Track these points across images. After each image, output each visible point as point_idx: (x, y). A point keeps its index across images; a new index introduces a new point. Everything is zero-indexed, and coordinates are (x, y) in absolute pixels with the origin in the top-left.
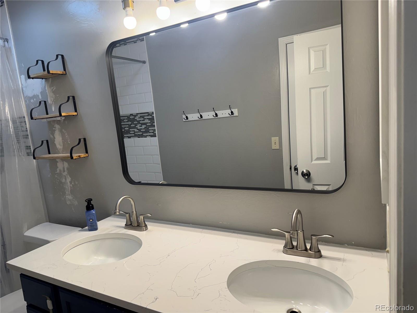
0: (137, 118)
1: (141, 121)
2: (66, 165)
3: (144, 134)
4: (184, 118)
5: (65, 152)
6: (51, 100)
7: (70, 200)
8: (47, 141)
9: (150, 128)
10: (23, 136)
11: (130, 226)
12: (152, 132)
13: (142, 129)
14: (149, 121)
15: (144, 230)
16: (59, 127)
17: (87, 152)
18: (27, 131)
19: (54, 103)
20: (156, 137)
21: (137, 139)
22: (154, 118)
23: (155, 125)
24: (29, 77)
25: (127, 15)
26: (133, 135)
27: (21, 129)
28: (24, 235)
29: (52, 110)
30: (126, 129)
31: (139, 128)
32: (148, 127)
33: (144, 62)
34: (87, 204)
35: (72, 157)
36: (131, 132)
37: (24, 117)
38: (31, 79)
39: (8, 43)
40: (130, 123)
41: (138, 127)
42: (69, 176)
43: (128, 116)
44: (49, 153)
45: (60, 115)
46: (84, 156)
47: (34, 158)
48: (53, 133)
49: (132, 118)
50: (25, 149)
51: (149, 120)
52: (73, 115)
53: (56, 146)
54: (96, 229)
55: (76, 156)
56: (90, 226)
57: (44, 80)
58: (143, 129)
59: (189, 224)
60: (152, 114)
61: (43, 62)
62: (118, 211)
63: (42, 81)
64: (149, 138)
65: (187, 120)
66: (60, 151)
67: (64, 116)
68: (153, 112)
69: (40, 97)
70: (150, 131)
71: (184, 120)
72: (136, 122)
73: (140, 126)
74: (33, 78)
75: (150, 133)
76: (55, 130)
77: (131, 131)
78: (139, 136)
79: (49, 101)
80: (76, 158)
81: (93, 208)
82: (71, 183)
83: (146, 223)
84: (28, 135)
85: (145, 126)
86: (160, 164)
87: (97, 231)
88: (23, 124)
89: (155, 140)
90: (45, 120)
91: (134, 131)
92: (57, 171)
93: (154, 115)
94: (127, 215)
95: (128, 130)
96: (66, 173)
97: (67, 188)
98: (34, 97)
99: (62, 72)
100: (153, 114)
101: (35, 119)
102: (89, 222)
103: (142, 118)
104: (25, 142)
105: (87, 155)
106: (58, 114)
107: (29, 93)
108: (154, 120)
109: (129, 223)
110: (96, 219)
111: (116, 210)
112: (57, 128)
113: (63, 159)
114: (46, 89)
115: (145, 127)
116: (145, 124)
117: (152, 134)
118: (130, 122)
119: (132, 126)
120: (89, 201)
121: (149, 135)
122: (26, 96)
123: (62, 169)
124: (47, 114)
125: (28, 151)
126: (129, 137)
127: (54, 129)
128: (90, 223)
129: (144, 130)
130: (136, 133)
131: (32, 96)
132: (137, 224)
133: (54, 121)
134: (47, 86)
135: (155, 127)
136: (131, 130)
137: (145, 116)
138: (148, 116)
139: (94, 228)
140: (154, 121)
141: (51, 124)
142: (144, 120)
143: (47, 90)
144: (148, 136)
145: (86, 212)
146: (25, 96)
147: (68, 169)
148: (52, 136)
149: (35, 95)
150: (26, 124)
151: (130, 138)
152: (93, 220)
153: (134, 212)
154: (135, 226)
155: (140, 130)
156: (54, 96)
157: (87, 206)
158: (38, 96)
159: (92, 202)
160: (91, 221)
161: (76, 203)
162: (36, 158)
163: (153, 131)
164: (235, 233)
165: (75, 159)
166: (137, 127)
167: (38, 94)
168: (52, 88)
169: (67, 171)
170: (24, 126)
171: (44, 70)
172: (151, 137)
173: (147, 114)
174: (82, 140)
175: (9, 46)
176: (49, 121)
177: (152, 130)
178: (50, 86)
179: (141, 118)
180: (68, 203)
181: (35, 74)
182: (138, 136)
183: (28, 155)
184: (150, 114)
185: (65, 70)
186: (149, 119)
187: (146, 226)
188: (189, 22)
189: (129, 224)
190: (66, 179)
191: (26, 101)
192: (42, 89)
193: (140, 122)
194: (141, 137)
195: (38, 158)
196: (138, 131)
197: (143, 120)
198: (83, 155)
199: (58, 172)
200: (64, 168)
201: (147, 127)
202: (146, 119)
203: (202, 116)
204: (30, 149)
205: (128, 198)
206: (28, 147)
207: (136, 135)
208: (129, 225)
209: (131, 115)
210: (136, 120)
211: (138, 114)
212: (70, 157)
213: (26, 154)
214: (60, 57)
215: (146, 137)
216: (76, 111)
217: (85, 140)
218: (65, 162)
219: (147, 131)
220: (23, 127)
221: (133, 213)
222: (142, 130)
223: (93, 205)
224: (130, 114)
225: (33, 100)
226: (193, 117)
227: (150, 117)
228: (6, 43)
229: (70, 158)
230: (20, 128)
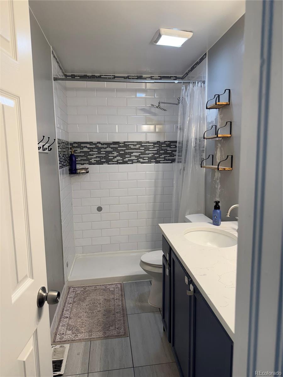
2: (219, 175)
8: (213, 155)
18: (204, 147)
24: (207, 108)
28: (185, 217)
35: (218, 169)
42: (219, 184)
44: (213, 165)
45: (217, 136)
46: (228, 169)
47: (201, 167)
48: (216, 150)
52: (228, 137)
53: (216, 159)
57: (217, 109)
61: (219, 96)
67: (221, 137)
69: (214, 123)
74: (209, 109)
76: (218, 148)
79: (218, 126)
80: (221, 170)
81: (219, 209)
82: (220, 188)
84: (204, 150)
87: (218, 226)
90: (211, 140)
96: (218, 181)
97: (218, 192)
98: (212, 122)
99: (227, 103)
101: (205, 139)
105: (231, 169)
107: (210, 120)
112: (219, 146)
114: (218, 116)
123: (217, 178)
131: (210, 122)
133: (215, 141)
134: (219, 114)
141: (216, 144)
146: (207, 122)
147: (220, 178)
148: (215, 152)
150: (204, 142)
156: (221, 122)
158: (213, 121)
159: (219, 204)
160: (215, 218)
168: (221, 115)
170: (203, 144)
175: (204, 86)
181: (210, 106)
185: (229, 101)
195: (203, 167)
199: (215, 179)
214: (227, 91)
216: (231, 133)
217: (232, 156)
218: (219, 173)
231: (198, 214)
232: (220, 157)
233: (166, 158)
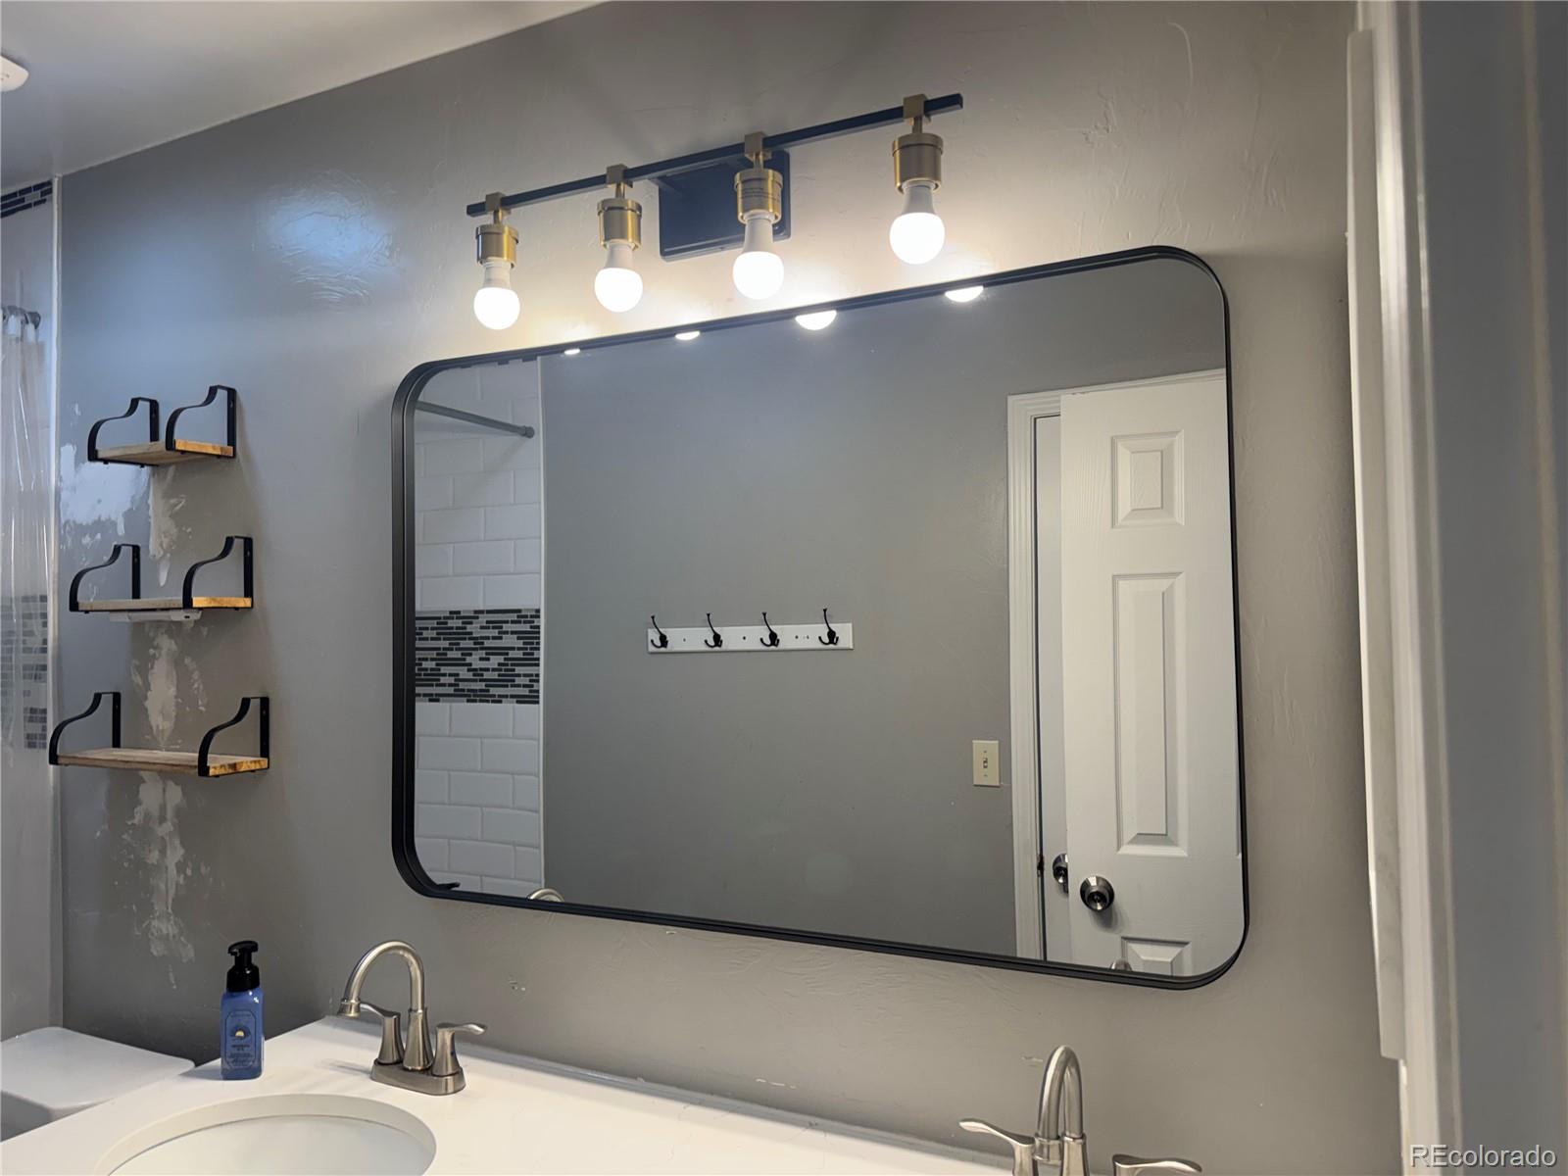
0: (474, 629)
1: (488, 638)
2: (175, 794)
3: (493, 691)
4: (652, 641)
5: (177, 744)
6: (161, 545)
7: (165, 939)
8: (117, 697)
9: (519, 670)
10: (25, 668)
11: (395, 1068)
12: (525, 686)
13: (487, 670)
14: (520, 644)
15: (451, 1089)
16: (174, 647)
17: (265, 752)
18: (44, 650)
19: (168, 555)
20: (538, 702)
21: (462, 706)
22: (539, 633)
23: (538, 659)
24: (93, 456)
25: (489, 282)
26: (451, 690)
27: (24, 642)
29: (157, 580)
30: (425, 664)
31: (477, 665)
32: (512, 665)
33: (528, 433)
34: (233, 964)
35: (203, 768)
36: (443, 680)
37: (44, 599)
38: (101, 464)
39: (36, 327)
40: (446, 644)
41: (474, 660)
42: (177, 842)
43: (440, 618)
44: (116, 743)
45: (187, 603)
46: (253, 767)
47: (54, 759)
48: (145, 666)
49: (455, 627)
50: (25, 717)
51: (518, 638)
52: (237, 609)
53: (147, 716)
54: (254, 1072)
55: (221, 766)
56: (232, 1056)
57: (146, 469)
58: (494, 670)
59: (634, 1077)
60: (532, 616)
61: (154, 406)
62: (353, 1001)
63: (140, 473)
64: (509, 706)
65: (663, 649)
66: (160, 739)
67: (200, 609)
68: (538, 611)
69: (121, 530)
70: (518, 681)
71: (652, 649)
72: (469, 644)
73: (481, 659)
74: (106, 461)
75: (519, 686)
76: (154, 658)
77: (444, 675)
78: (473, 697)
79: (153, 548)
80: (218, 772)
81: (253, 982)
82: (181, 867)
83: (462, 1060)
84: (44, 668)
85: (501, 659)
86: (537, 812)
87: (258, 1079)
88: (36, 624)
89: (534, 715)
90: (124, 618)
91: (458, 675)
92: (134, 817)
93: (542, 622)
94: (390, 1022)
95: (432, 669)
96: (165, 829)
97: (162, 886)
98: (99, 525)
99: (222, 449)
100: (539, 617)
101: (87, 612)
102: (229, 1038)
103: (494, 628)
104: (26, 693)
105: (264, 762)
106: (179, 599)
107: (81, 512)
108: (539, 638)
109: (392, 1057)
110: (260, 1029)
111: (347, 997)
112: (164, 652)
113: (168, 772)
114: (150, 502)
115: (499, 664)
116: (502, 651)
117: (525, 691)
118: (444, 639)
119: (451, 654)
120: (244, 952)
121: (512, 696)
122: (67, 522)
123: (155, 813)
124: (136, 594)
125: (35, 728)
126: (434, 698)
127: (152, 651)
128: (234, 1046)
129: (495, 675)
130: (462, 685)
131: (90, 522)
132: (422, 1063)
133: (159, 623)
134: (154, 494)
135: (538, 665)
136: (444, 670)
137: (507, 622)
138: (520, 622)
139: (245, 1067)
140: (538, 643)
141: (143, 637)
142: (501, 638)
143: (151, 508)
144: (506, 696)
145: (225, 997)
146: (63, 521)
147: (178, 811)
148: (138, 680)
149: (103, 519)
150: (45, 625)
151: (438, 701)
152: (247, 1033)
153: (416, 1011)
154: (413, 1071)
155: (478, 673)
156: (174, 531)
157: (231, 974)
158: (114, 524)
159: (256, 959)
160: (239, 1037)
161: (189, 953)
162: (60, 761)
163: (530, 681)
164: (813, 1129)
165: (217, 776)
166: (468, 660)
167: (113, 518)
168: (173, 501)
169: (176, 820)
170: (36, 633)
171: (154, 437)
172: (518, 702)
173: (514, 617)
174: (255, 705)
175: (40, 340)
176: (137, 620)
177: (525, 675)
178: (167, 495)
179: (488, 628)
180: (157, 950)
181: (118, 448)
182: (470, 696)
183: (31, 745)
184: (526, 616)
185: (232, 440)
186: (520, 635)
187: (457, 1073)
188: (704, 327)
189: (391, 1061)
190: (163, 852)
191: (61, 540)
192: (132, 502)
193: (483, 643)
194: (481, 701)
195: (67, 761)
196: (470, 675)
197: (494, 638)
198: (247, 762)
199: (136, 821)
200: (163, 808)
201: (507, 665)
202: (507, 633)
203: (722, 638)
204: (44, 720)
205: (401, 952)
206: (36, 715)
207: (463, 690)
208: (392, 1066)
209: (455, 614)
210: (471, 633)
211: (482, 612)
212: (195, 767)
213: (23, 740)
214: (222, 395)
215: (500, 702)
216: (248, 592)
217: (265, 703)
218: (171, 784)
219: (506, 678)
220: (31, 633)
221: (413, 1015)
222: (487, 675)
223: (255, 970)
224: (451, 612)
225: (92, 536)
226: (688, 638)
227: (527, 628)
228: (31, 327)
229: (197, 770)
230: (22, 638)
231: (24, 1035)
232: (177, 705)
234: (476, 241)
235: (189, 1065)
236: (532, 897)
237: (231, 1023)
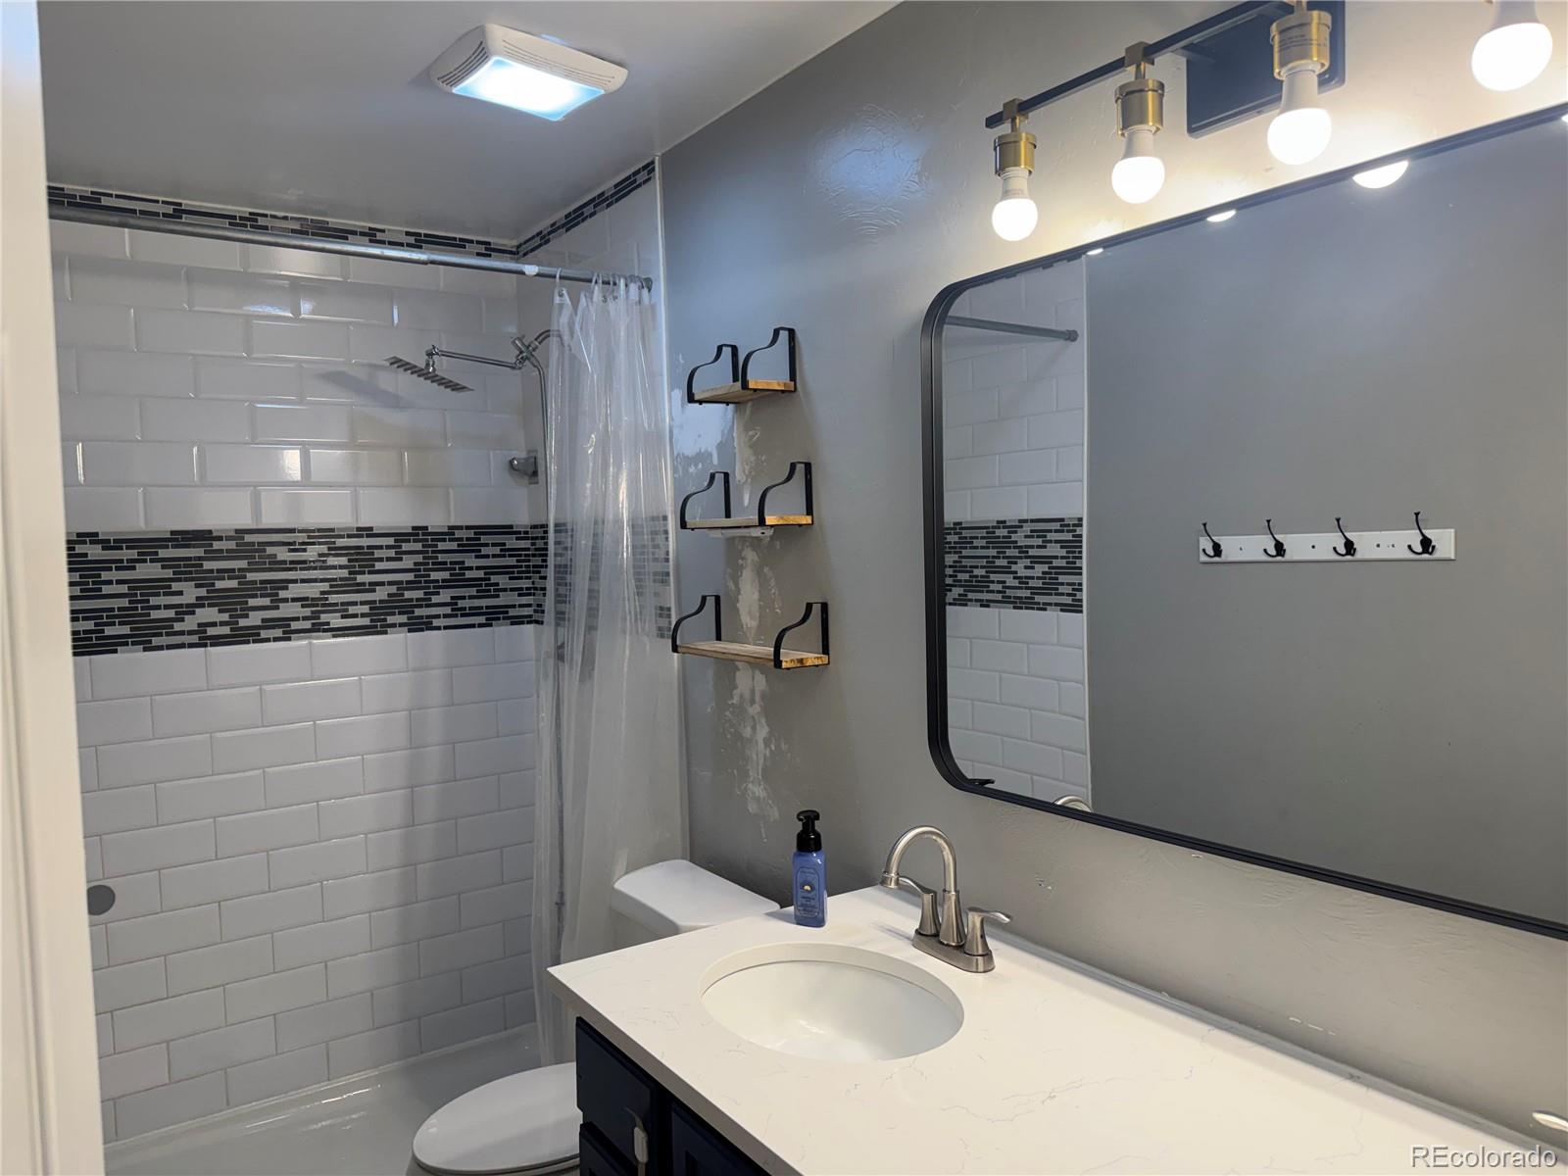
0: (1019, 537)
1: (1032, 547)
2: (761, 682)
3: (1038, 599)
4: (1204, 550)
5: (761, 640)
6: (744, 471)
7: (757, 799)
8: (717, 598)
9: (1062, 579)
10: (655, 574)
11: (934, 940)
12: (1069, 595)
13: (1032, 578)
14: (1063, 553)
15: (981, 969)
16: (756, 558)
17: (826, 650)
18: (667, 560)
19: (749, 480)
20: (1081, 612)
21: (1008, 612)
22: (1081, 541)
23: (1081, 568)
24: (691, 399)
25: (1006, 194)
26: (999, 597)
27: (653, 554)
28: (613, 888)
29: (743, 503)
30: (977, 572)
31: (1022, 573)
32: (1056, 573)
33: (1071, 336)
34: (801, 828)
35: (777, 662)
36: (993, 587)
37: (665, 518)
38: (697, 405)
39: (649, 291)
40: (993, 552)
41: (1020, 568)
42: (763, 721)
43: (988, 528)
44: (719, 638)
45: (762, 521)
46: (816, 662)
47: (675, 649)
48: (736, 579)
49: (1000, 536)
50: (656, 614)
51: (1062, 547)
52: (800, 525)
53: (739, 615)
54: (817, 921)
55: (791, 661)
56: (802, 905)
57: (731, 406)
58: (1038, 578)
59: (1159, 990)
60: (1074, 525)
61: (734, 349)
62: (893, 875)
63: (726, 409)
64: (1052, 614)
65: (1216, 559)
66: (748, 635)
67: (772, 526)
68: (1081, 519)
69: (715, 459)
70: (1061, 589)
71: (1203, 558)
72: (1014, 552)
73: (1026, 567)
74: (700, 402)
75: (1062, 594)
76: (742, 567)
77: (993, 582)
78: (1019, 604)
79: (738, 476)
80: (789, 666)
81: (817, 847)
82: (767, 743)
83: (991, 943)
84: (668, 574)
85: (1045, 568)
86: (1084, 719)
87: (822, 929)
88: (660, 539)
89: (1077, 625)
90: (718, 534)
91: (1004, 582)
92: (732, 698)
93: (1084, 531)
94: (928, 898)
95: (982, 576)
96: (755, 710)
97: (755, 757)
98: (701, 457)
99: (785, 384)
100: (1081, 525)
101: (693, 529)
102: (800, 890)
103: (1038, 537)
104: (656, 594)
105: (825, 659)
106: (755, 518)
107: (688, 446)
108: (1081, 547)
109: (930, 930)
110: (823, 885)
111: (887, 871)
112: (749, 561)
113: (755, 662)
114: (735, 435)
115: (1043, 573)
116: (1046, 560)
117: (1068, 600)
118: (993, 548)
119: (998, 563)
120: (809, 819)
121: (1056, 604)
122: (678, 454)
123: (747, 695)
124: (728, 515)
125: (664, 622)
126: (985, 604)
127: (740, 561)
128: (804, 897)
129: (1039, 583)
130: (1009, 592)
131: (694, 454)
132: (956, 940)
133: (743, 538)
134: (737, 428)
135: (1081, 574)
136: (993, 577)
137: (1050, 531)
138: (1063, 531)
139: (812, 917)
140: (1081, 552)
141: (733, 550)
142: (1045, 547)
143: (736, 440)
144: (1050, 604)
145: (795, 855)
146: (676, 454)
147: (763, 696)
148: (731, 585)
149: (702, 451)
150: (667, 539)
151: (988, 606)
152: (812, 888)
153: (949, 892)
154: (948, 945)
155: (1023, 581)
156: (753, 459)
157: (799, 836)
158: (711, 455)
159: (818, 826)
160: (807, 890)
161: (774, 814)
162: (679, 650)
163: (1073, 590)
164: (1355, 1081)
165: (788, 669)
166: (1014, 568)
167: (709, 450)
168: (751, 433)
169: (762, 703)
170: (661, 546)
171: (735, 380)
172: (1062, 610)
173: (1057, 526)
174: (816, 609)
175: (653, 301)
176: (729, 536)
177: (1068, 584)
178: (747, 429)
179: (1033, 537)
180: (752, 808)
181: (708, 391)
182: (1016, 603)
183: (662, 636)
184: (1068, 525)
185: (793, 377)
186: (1063, 543)
187: (987, 955)
188: (1238, 204)
189: (929, 933)
190: (754, 728)
191: (675, 470)
192: (722, 436)
193: (1027, 552)
194: (1027, 608)
195: (684, 650)
196: (1016, 583)
197: (1039, 547)
198: (812, 658)
199: (734, 702)
200: (753, 691)
201: (1051, 573)
202: (1050, 541)
203: (1285, 547)
204: (669, 616)
205: (934, 837)
206: (663, 611)
207: (1010, 597)
208: (929, 937)
209: (1001, 523)
210: (1016, 542)
211: (1026, 521)
212: (770, 660)
213: (655, 632)
214: (784, 336)
215: (1045, 609)
216: (809, 511)
217: (825, 607)
218: (757, 672)
219: (1050, 586)
220: (656, 546)
221: (947, 894)
222: (1032, 583)
223: (818, 836)
224: (998, 522)
225: (696, 466)
226: (1246, 547)
227: (1069, 537)
228: (645, 290)
229: (772, 663)
230: (651, 550)
231: (664, 863)
232: (760, 606)
233: (461, 603)
234: (994, 153)
235: (775, 907)
236: (1059, 803)
237: (800, 878)
